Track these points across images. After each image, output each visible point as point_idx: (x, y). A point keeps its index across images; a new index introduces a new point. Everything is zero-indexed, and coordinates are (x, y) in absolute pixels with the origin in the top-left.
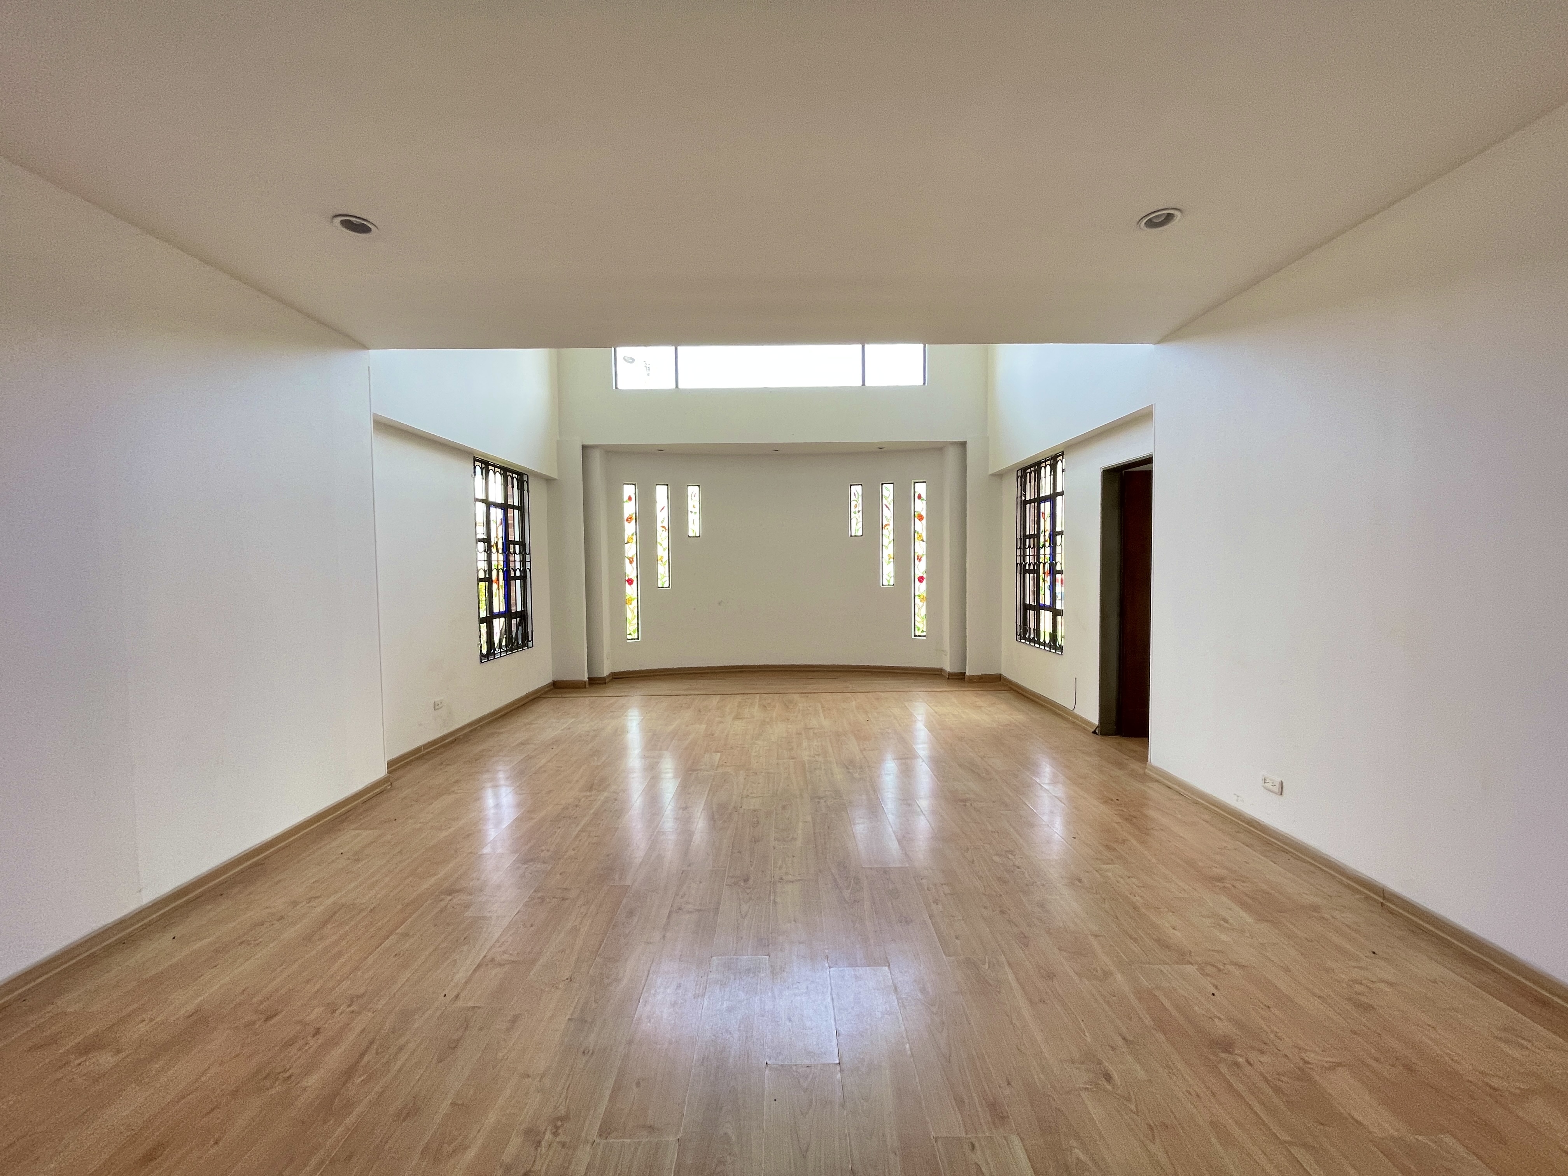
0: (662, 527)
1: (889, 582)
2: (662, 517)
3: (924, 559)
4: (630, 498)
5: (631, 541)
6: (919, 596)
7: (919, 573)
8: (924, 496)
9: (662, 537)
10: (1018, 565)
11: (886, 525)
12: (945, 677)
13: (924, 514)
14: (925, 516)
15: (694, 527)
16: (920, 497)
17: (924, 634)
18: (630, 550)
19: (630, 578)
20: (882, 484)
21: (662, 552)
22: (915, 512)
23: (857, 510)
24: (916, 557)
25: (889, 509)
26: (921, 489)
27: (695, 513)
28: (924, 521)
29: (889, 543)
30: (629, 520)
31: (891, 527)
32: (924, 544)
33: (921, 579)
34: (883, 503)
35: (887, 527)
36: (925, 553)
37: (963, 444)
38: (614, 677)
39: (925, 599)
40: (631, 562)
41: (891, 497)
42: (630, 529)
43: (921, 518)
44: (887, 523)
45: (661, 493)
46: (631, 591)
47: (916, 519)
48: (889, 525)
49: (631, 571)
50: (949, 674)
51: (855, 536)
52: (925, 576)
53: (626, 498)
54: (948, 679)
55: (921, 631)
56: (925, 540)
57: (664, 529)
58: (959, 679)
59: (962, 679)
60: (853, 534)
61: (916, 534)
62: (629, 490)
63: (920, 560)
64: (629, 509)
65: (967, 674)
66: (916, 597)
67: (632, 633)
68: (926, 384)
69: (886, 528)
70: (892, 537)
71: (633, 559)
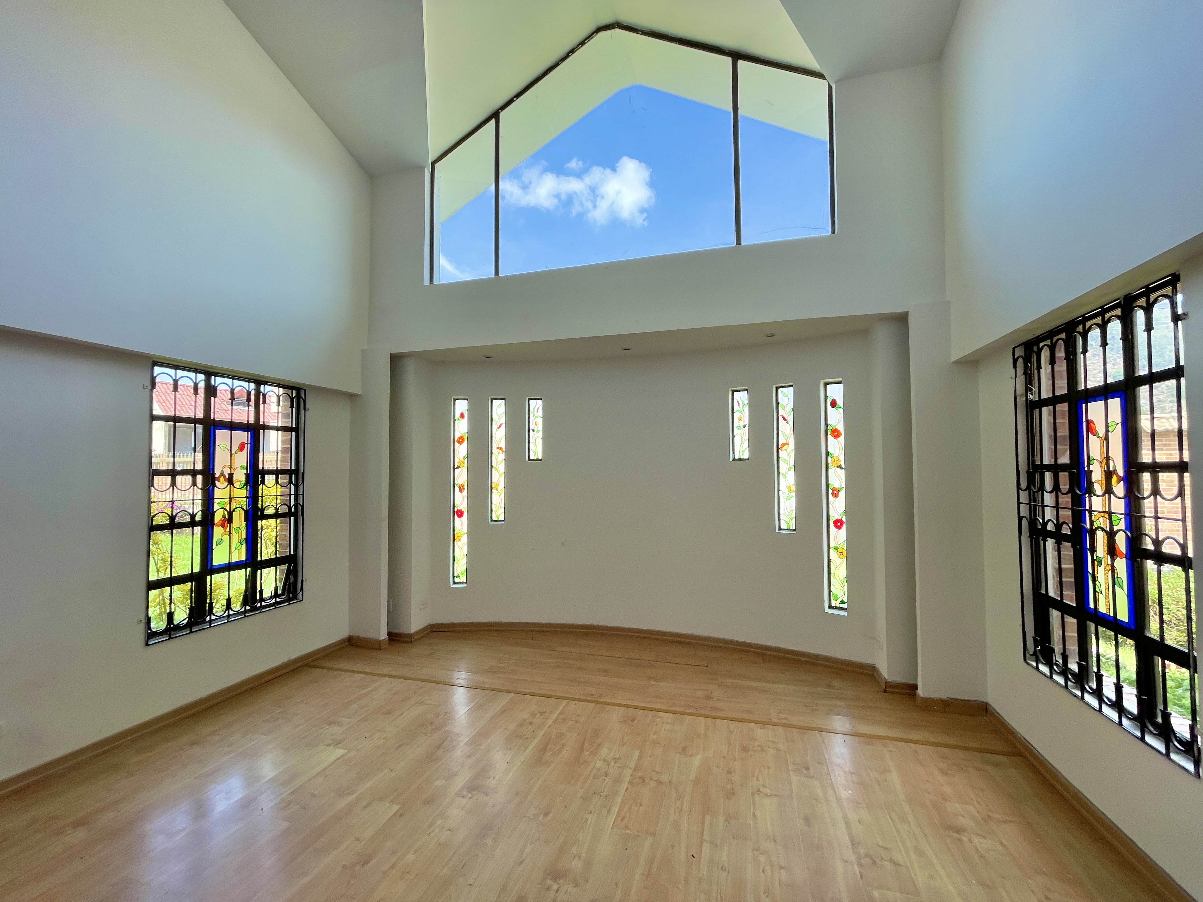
0: (498, 448)
1: (789, 525)
2: (499, 437)
3: (842, 494)
4: (462, 416)
5: (462, 465)
6: (836, 549)
7: (834, 516)
8: (840, 402)
9: (499, 460)
10: (1025, 522)
11: (784, 445)
12: (879, 685)
13: (841, 428)
14: (842, 431)
15: (536, 450)
16: (834, 404)
17: (845, 606)
18: (461, 476)
19: (459, 509)
20: (777, 388)
21: (498, 477)
22: (827, 425)
23: (742, 424)
24: (830, 491)
25: (788, 423)
26: (836, 392)
27: (538, 431)
28: (841, 439)
29: (789, 470)
30: (461, 440)
31: (791, 446)
32: (842, 473)
33: (838, 524)
34: (780, 413)
35: (786, 447)
36: (843, 485)
37: (902, 319)
38: (434, 630)
39: (845, 553)
40: (461, 490)
41: (791, 405)
42: (462, 451)
43: (836, 434)
44: (784, 442)
45: (499, 408)
46: (461, 525)
47: (829, 436)
48: (787, 444)
49: (461, 501)
50: (887, 683)
51: (740, 459)
52: (844, 519)
53: (458, 415)
54: (885, 691)
55: (839, 600)
56: (843, 467)
57: (501, 451)
58: (906, 694)
59: (910, 694)
60: (736, 457)
61: (830, 459)
62: (461, 406)
63: (836, 496)
64: (462, 427)
65: (920, 692)
66: (832, 551)
67: (460, 575)
68: (836, 232)
69: (783, 448)
70: (792, 462)
71: (463, 486)
